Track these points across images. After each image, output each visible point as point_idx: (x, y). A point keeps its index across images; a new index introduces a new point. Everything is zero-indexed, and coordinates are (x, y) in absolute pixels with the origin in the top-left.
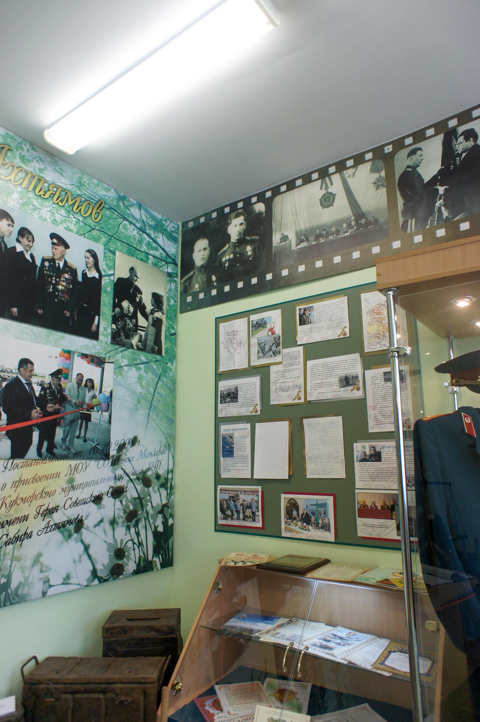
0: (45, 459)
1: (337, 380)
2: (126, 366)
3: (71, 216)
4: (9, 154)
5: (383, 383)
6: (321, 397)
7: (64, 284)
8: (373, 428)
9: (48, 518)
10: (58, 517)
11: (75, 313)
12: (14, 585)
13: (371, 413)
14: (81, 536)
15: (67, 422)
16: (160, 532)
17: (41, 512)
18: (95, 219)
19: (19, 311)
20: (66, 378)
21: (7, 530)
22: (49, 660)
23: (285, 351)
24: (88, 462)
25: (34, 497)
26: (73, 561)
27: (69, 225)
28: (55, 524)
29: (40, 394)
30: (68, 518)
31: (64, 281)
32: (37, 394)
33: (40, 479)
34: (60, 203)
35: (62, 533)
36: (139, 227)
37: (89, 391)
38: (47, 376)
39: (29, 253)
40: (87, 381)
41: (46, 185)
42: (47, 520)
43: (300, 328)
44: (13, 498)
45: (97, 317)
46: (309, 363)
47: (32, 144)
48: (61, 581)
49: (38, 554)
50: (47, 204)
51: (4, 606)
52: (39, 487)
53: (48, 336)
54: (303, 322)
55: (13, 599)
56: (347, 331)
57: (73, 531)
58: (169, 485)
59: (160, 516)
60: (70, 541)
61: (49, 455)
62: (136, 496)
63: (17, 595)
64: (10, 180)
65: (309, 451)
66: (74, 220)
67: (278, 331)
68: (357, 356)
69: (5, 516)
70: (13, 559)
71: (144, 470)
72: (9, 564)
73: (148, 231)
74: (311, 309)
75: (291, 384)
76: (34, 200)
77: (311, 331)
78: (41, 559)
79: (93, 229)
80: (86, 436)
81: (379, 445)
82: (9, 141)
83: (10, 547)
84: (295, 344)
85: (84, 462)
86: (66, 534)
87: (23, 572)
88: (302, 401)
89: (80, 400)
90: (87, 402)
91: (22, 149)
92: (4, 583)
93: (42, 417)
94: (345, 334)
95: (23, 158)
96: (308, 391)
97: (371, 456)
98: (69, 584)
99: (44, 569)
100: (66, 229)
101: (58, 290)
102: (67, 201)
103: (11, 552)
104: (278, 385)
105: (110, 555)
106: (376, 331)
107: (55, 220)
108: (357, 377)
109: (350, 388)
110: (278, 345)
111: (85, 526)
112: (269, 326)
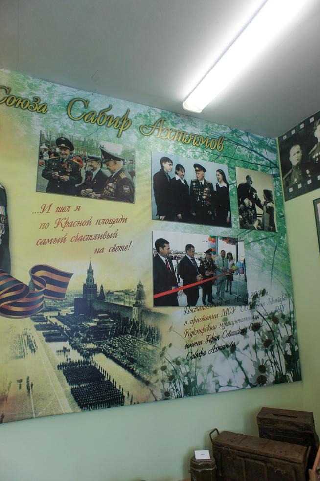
0: (208, 306)
2: (252, 242)
3: (205, 151)
4: (165, 123)
7: (206, 194)
9: (214, 343)
10: (220, 343)
11: (215, 212)
12: (199, 383)
14: (236, 356)
15: (219, 282)
16: (289, 355)
17: (209, 339)
18: (219, 149)
19: (182, 216)
20: (215, 254)
21: (191, 350)
22: (225, 432)
24: (235, 307)
25: (204, 330)
26: (231, 371)
27: (204, 156)
28: (218, 347)
29: (200, 266)
30: (226, 343)
31: (206, 193)
32: (199, 265)
33: (206, 319)
34: (197, 145)
35: (223, 353)
36: (248, 147)
37: (230, 261)
38: (203, 254)
39: (183, 179)
40: (228, 254)
41: (187, 135)
42: (213, 345)
44: (192, 330)
45: (229, 212)
47: (176, 113)
48: (226, 384)
49: (210, 366)
50: (190, 147)
51: (195, 395)
52: (206, 323)
53: (201, 229)
55: (200, 392)
57: (230, 352)
58: (292, 322)
59: (288, 344)
60: (229, 358)
61: (210, 304)
62: (269, 330)
63: (201, 390)
64: (167, 138)
66: (207, 153)
69: (189, 341)
70: (196, 367)
71: (273, 312)
72: (195, 371)
73: (255, 149)
76: (182, 147)
78: (213, 369)
79: (219, 156)
80: (232, 290)
82: (164, 115)
83: (194, 360)
85: (232, 307)
86: (226, 354)
87: (203, 376)
89: (225, 267)
90: (229, 268)
91: (172, 118)
92: (193, 382)
93: (202, 280)
95: (173, 123)
98: (231, 386)
99: (215, 375)
100: (202, 160)
101: (203, 199)
102: (201, 142)
103: (195, 363)
105: (256, 369)
107: (195, 156)
111: (237, 349)
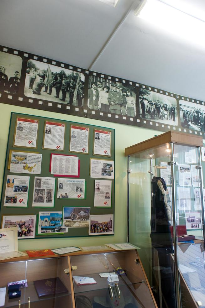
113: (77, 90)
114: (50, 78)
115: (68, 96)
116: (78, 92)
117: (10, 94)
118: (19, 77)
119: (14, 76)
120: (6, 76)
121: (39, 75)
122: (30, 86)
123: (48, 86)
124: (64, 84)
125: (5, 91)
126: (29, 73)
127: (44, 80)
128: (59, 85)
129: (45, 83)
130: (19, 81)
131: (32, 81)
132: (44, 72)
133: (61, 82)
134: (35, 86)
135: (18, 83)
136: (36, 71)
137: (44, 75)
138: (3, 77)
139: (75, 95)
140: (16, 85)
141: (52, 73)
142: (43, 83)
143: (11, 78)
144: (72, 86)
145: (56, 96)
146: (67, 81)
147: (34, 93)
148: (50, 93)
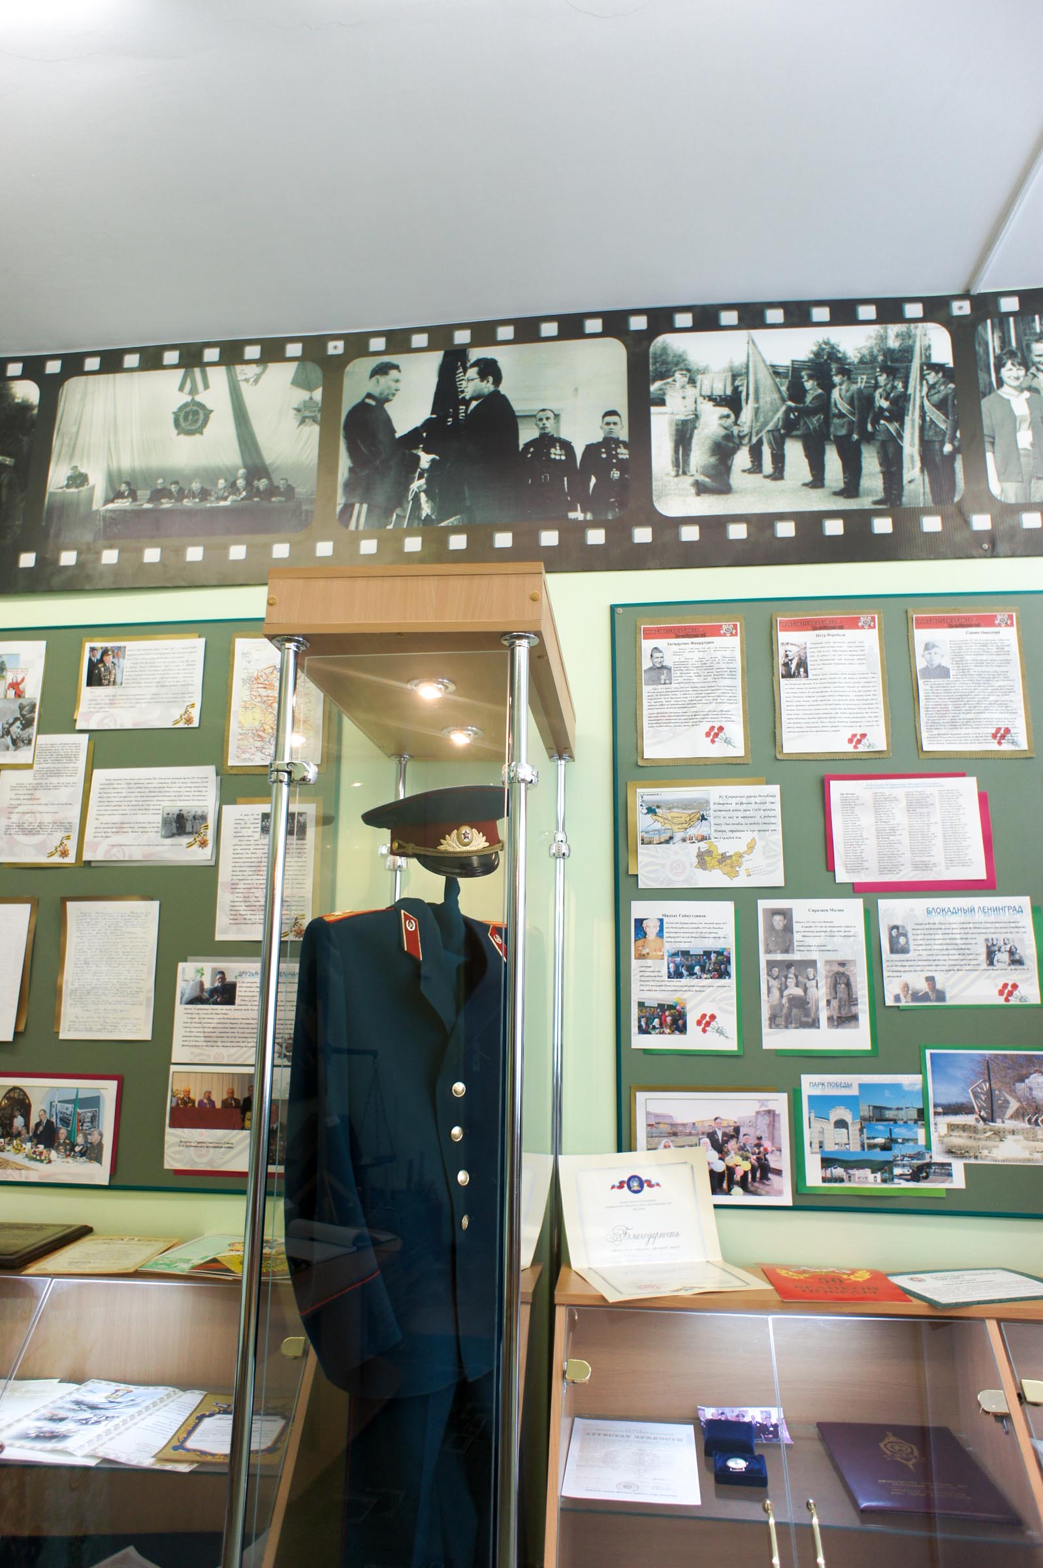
1: (159, 819)
5: (257, 835)
6: (117, 855)
8: (225, 932)
13: (224, 898)
23: (44, 740)
43: (87, 694)
46: (97, 773)
54: (95, 679)
56: (195, 714)
65: (72, 976)
67: (33, 690)
68: (209, 771)
74: (118, 652)
75: (48, 819)
77: (112, 702)
81: (234, 968)
84: (70, 726)
88: (71, 859)
94: (189, 721)
96: (87, 839)
97: (214, 991)
104: (15, 818)
106: (256, 724)
108: (203, 818)
109: (185, 840)
110: (27, 724)
112: (10, 677)
113: (918, 421)
114: (769, 397)
115: (871, 462)
116: (922, 429)
117: (595, 525)
118: (623, 433)
119: (597, 437)
120: (567, 446)
121: (711, 398)
122: (676, 464)
123: (760, 442)
124: (844, 407)
125: (572, 515)
126: (661, 402)
127: (737, 416)
128: (815, 421)
129: (746, 430)
130: (623, 453)
131: (683, 435)
132: (734, 377)
133: (824, 404)
134: (699, 456)
135: (622, 465)
136: (692, 381)
137: (736, 391)
138: (557, 453)
139: (911, 447)
140: (616, 474)
141: (776, 372)
142: (735, 430)
143: (591, 449)
144: (885, 404)
145: (809, 478)
146: (854, 387)
147: (698, 494)
148: (778, 473)
